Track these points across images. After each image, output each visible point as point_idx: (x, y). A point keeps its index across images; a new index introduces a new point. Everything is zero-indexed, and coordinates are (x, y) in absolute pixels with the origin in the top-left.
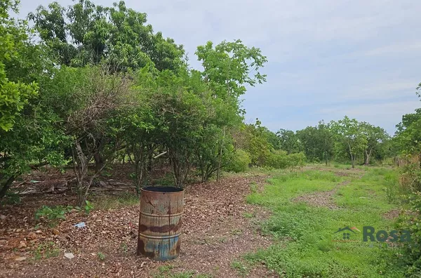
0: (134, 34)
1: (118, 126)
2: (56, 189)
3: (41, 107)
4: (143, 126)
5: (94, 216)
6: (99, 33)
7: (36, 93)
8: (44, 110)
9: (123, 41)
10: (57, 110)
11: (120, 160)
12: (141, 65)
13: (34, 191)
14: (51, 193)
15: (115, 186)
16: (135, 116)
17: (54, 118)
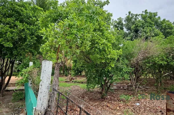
0: (152, 22)
1: (149, 63)
2: (123, 88)
3: (122, 58)
4: (161, 62)
5: (142, 101)
6: (137, 25)
7: (121, 53)
8: (123, 59)
9: (147, 27)
10: (127, 59)
11: (145, 77)
12: (156, 35)
13: (116, 88)
14: (121, 89)
15: (146, 88)
16: (157, 58)
17: (126, 62)
